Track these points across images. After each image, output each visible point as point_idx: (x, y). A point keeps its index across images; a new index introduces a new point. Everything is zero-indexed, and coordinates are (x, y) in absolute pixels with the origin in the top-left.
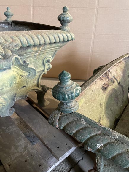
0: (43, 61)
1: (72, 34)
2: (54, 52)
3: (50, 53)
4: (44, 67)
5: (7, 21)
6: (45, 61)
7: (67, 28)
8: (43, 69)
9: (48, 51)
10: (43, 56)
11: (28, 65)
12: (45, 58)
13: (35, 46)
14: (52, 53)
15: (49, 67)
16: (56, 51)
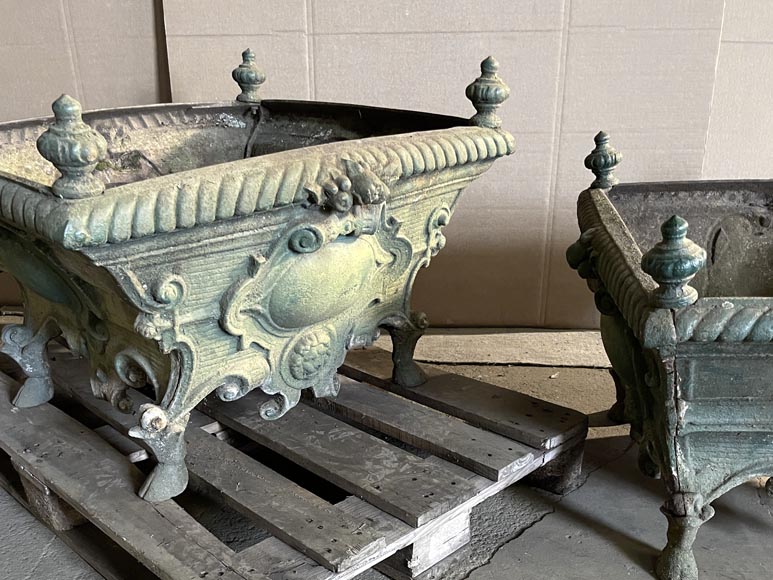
0: (429, 220)
1: (507, 137)
2: (456, 192)
3: (447, 196)
4: (427, 242)
5: (243, 104)
6: (431, 224)
7: (494, 118)
8: (423, 247)
9: (444, 190)
10: (429, 205)
11: (397, 230)
12: (434, 211)
13: (415, 174)
14: (451, 195)
15: (438, 244)
16: (460, 190)
